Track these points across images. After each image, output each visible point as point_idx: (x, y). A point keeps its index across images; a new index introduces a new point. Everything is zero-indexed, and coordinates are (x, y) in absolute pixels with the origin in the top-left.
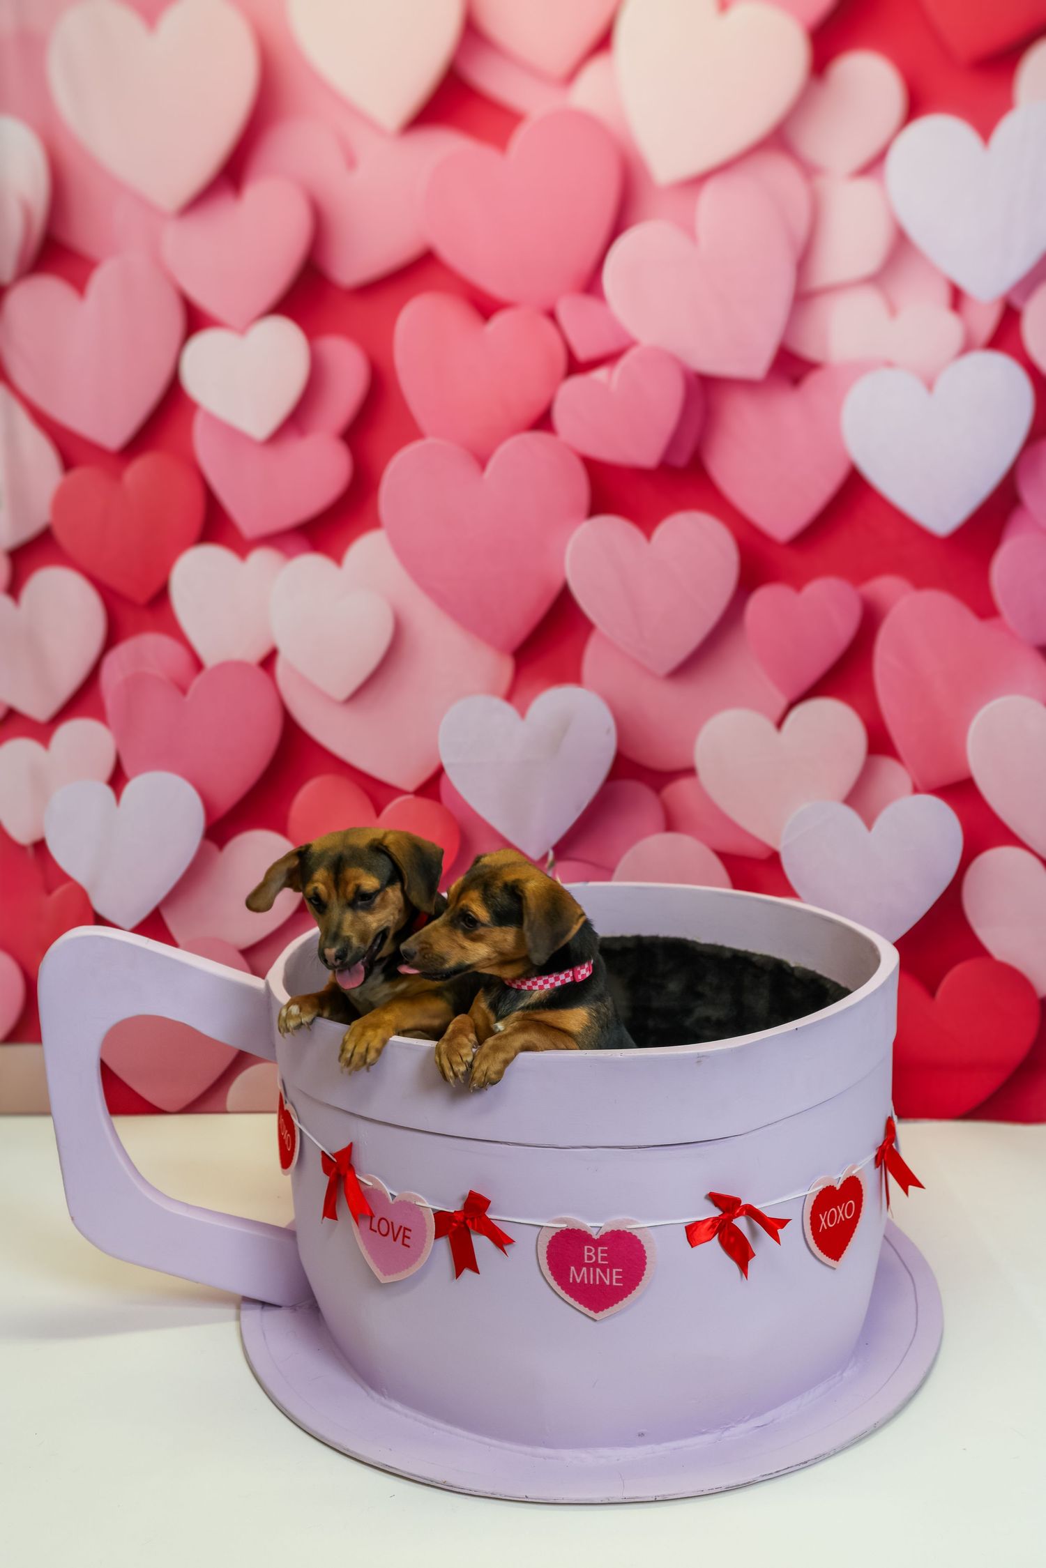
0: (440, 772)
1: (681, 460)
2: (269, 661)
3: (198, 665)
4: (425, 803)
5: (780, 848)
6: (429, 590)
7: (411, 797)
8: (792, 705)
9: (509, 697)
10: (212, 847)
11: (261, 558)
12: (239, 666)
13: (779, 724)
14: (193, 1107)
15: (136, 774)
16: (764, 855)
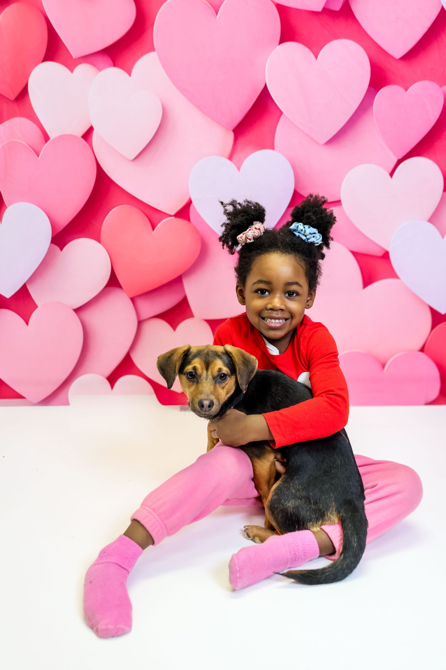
0: (190, 203)
1: (337, 6)
2: (88, 135)
3: (46, 138)
4: (181, 222)
5: (389, 249)
6: (183, 90)
7: (173, 218)
8: (399, 162)
9: (230, 158)
10: (57, 248)
11: (83, 69)
12: (70, 136)
13: (391, 174)
14: (47, 401)
15: (10, 204)
16: (380, 254)
